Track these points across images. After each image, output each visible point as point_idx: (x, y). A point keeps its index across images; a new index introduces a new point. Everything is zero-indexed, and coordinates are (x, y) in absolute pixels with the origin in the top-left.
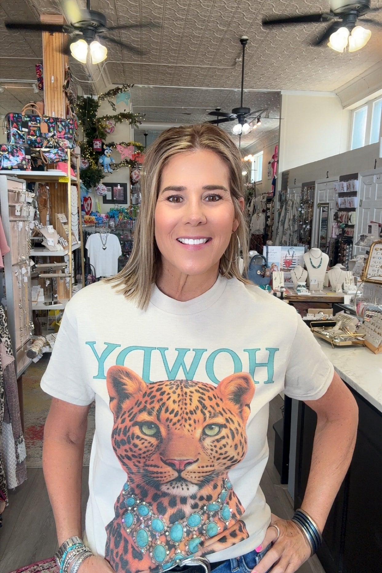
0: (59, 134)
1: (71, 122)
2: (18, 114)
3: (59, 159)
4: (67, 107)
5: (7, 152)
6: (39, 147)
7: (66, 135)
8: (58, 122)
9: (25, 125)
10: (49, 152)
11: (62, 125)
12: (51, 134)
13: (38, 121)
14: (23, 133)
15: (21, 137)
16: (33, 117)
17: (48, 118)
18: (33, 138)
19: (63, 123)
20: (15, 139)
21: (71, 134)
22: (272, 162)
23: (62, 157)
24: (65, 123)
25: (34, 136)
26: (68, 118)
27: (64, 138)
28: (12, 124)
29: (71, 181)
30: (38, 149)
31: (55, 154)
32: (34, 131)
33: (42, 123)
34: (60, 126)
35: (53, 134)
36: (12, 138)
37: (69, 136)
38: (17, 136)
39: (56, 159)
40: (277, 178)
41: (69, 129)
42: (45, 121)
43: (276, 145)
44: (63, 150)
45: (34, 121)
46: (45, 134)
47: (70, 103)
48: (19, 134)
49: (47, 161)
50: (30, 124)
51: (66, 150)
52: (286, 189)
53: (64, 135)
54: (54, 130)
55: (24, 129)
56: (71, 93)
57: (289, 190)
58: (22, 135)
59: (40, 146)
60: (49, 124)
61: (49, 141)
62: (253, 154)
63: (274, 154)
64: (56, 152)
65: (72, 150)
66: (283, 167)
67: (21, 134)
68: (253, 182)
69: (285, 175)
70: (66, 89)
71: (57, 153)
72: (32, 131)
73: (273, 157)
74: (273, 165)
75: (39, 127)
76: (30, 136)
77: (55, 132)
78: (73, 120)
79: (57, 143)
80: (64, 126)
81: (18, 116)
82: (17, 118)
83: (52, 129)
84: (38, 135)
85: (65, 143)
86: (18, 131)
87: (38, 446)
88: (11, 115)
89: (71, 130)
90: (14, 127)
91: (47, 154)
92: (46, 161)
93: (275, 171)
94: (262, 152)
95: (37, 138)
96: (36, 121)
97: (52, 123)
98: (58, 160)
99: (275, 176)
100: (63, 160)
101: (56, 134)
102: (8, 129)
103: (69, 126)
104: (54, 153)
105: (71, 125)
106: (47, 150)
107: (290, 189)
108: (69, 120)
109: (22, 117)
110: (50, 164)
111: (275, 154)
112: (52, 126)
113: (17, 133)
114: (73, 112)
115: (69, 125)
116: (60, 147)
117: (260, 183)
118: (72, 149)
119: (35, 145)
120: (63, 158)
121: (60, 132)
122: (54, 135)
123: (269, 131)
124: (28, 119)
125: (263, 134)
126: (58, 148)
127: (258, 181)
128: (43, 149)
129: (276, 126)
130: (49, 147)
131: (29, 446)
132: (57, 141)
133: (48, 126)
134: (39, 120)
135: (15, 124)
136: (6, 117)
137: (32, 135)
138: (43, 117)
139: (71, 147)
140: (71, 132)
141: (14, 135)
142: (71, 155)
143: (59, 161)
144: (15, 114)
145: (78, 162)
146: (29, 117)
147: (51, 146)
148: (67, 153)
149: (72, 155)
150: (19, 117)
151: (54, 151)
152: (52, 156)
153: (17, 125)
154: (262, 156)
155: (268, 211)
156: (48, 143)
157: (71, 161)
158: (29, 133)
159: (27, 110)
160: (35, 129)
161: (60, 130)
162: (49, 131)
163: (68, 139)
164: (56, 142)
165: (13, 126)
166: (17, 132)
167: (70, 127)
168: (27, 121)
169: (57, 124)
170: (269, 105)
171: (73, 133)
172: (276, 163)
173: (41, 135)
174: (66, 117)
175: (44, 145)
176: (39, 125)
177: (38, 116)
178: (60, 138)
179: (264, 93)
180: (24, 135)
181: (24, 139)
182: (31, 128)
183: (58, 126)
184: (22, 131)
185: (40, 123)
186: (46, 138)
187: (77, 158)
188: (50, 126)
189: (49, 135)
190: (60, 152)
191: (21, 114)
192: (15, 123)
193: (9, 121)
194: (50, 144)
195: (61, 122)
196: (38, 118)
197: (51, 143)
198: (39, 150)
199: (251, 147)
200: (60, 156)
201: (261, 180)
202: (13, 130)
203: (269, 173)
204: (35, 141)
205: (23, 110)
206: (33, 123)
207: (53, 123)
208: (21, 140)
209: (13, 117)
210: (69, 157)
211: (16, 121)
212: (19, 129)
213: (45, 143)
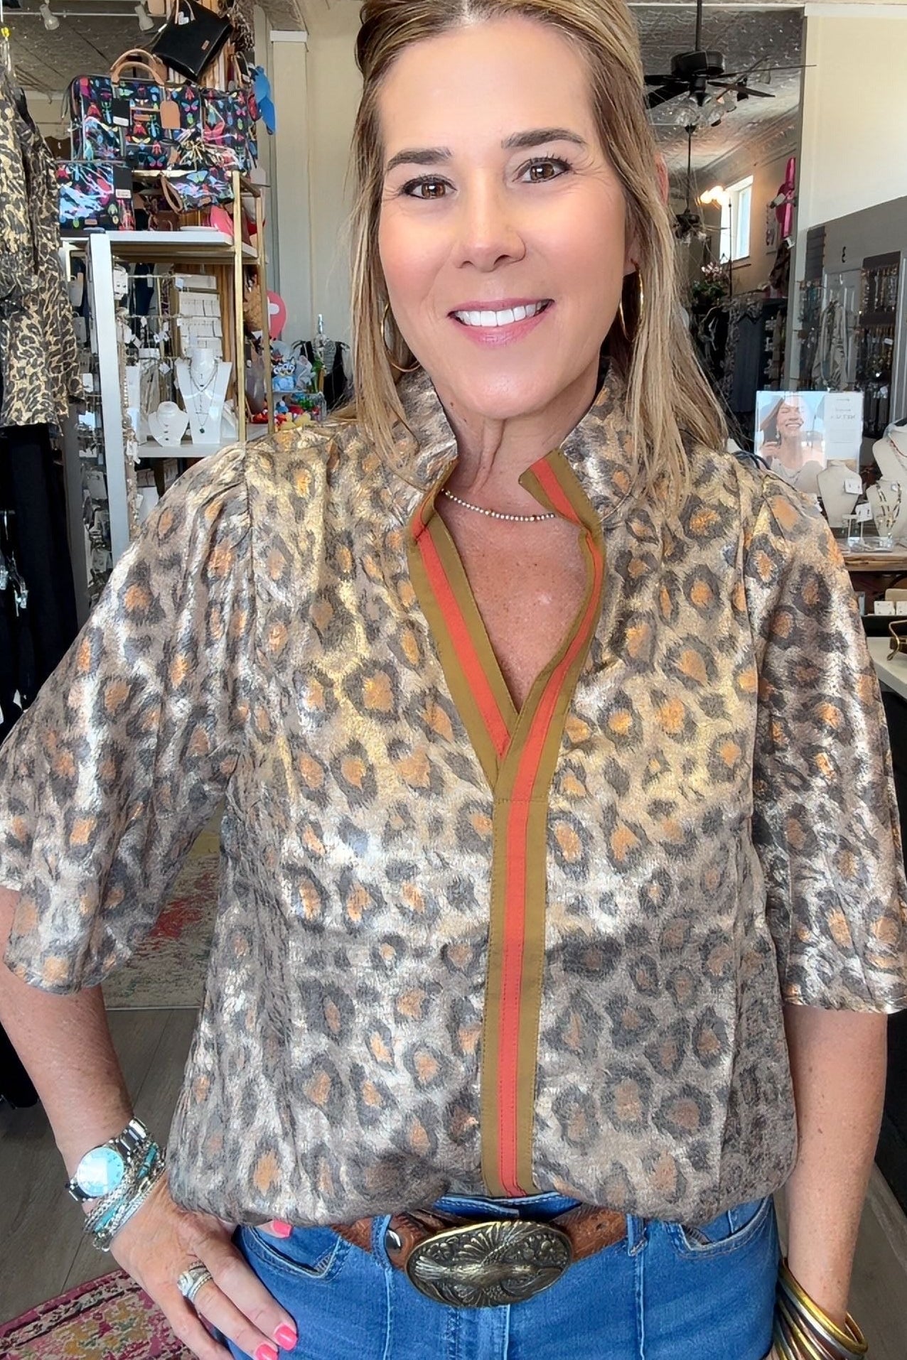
0: (210, 132)
1: (240, 99)
2: (101, 79)
3: (211, 197)
4: (229, 60)
5: (71, 183)
6: (156, 168)
7: (228, 135)
8: (208, 98)
9: (121, 108)
10: (183, 179)
11: (217, 107)
12: (188, 133)
13: (154, 98)
14: (115, 129)
15: (109, 140)
16: (141, 85)
17: (179, 89)
18: (142, 143)
19: (220, 103)
20: (95, 146)
21: (242, 133)
22: (779, 201)
23: (218, 192)
24: (226, 102)
25: (145, 137)
26: (231, 89)
27: (223, 142)
28: (87, 106)
29: (243, 258)
30: (155, 173)
31: (199, 184)
32: (144, 123)
33: (163, 103)
34: (212, 109)
35: (193, 130)
36: (87, 144)
37: (235, 136)
38: (100, 138)
39: (202, 197)
40: (794, 247)
41: (236, 117)
42: (172, 98)
43: (787, 158)
44: (219, 173)
45: (144, 99)
46: (172, 131)
47: (238, 49)
48: (104, 133)
49: (180, 202)
50: (132, 106)
51: (229, 173)
52: (820, 276)
53: (222, 134)
54: (196, 120)
55: (117, 120)
56: (239, 21)
57: (826, 277)
58: (112, 135)
59: (160, 165)
60: (183, 104)
61: (183, 151)
62: (727, 183)
63: (784, 182)
64: (202, 180)
65: (244, 174)
66: (809, 216)
67: (111, 131)
68: (724, 261)
69: (817, 236)
70: (225, 9)
71: (207, 181)
72: (139, 126)
73: (783, 190)
74: (781, 210)
75: (158, 114)
76: (134, 138)
77: (200, 125)
78: (245, 94)
79: (205, 154)
80: (223, 112)
81: (103, 85)
82: (98, 91)
83: (190, 120)
84: (154, 135)
85: (225, 155)
86: (103, 125)
87: (167, 952)
88: (84, 83)
89: (239, 120)
90: (92, 115)
91: (179, 188)
92: (177, 204)
93: (786, 229)
94: (750, 180)
95: (151, 143)
96: (149, 96)
97: (190, 102)
98: (207, 200)
99: (788, 240)
100: (220, 201)
101: (202, 131)
102: (76, 117)
103: (235, 111)
104: (196, 181)
105: (241, 107)
106: (179, 173)
107: (829, 274)
108: (234, 95)
109: (113, 86)
110: (186, 213)
111: (787, 182)
112: (191, 111)
113: (99, 131)
114: (244, 71)
115: (236, 106)
116: (214, 165)
117: (745, 263)
118: (242, 171)
119: (147, 162)
120: (222, 196)
121: (212, 128)
122: (197, 134)
123: (771, 120)
124: (128, 93)
125: (752, 128)
126: (207, 168)
127: (738, 258)
128: (170, 173)
129: (789, 106)
130: (185, 168)
131: (143, 952)
132: (203, 150)
133: (182, 110)
134: (156, 94)
135: (94, 106)
136: (70, 87)
137: (140, 136)
138: (167, 85)
139: (241, 166)
140: (240, 126)
141: (92, 136)
142: (242, 190)
143: (210, 204)
144: (94, 78)
145: (259, 208)
146: (129, 86)
147: (189, 163)
148: (231, 180)
149: (245, 187)
150: (105, 87)
151: (199, 176)
152: (192, 190)
153: (100, 108)
154: (750, 190)
155: (768, 339)
156: (181, 156)
157: (242, 205)
158: (130, 131)
159: (122, 70)
160: (147, 118)
161: (212, 120)
162: (184, 124)
163: (234, 144)
164: (201, 152)
165: (90, 111)
166: (99, 127)
167: (238, 113)
168: (124, 97)
169: (203, 104)
170: (772, 46)
171: (245, 130)
172: (789, 206)
173: (161, 136)
174: (227, 87)
175: (172, 160)
176: (155, 108)
177: (155, 84)
178: (213, 142)
179: (757, 14)
180: (117, 134)
181: (117, 146)
182: (137, 117)
183: (207, 110)
184: (113, 125)
185: (159, 102)
186: (176, 143)
187: (256, 195)
188: (187, 110)
189: (183, 135)
190: (212, 179)
191: (109, 79)
192: (95, 103)
193: (77, 98)
194: (188, 159)
195: (214, 99)
196: (154, 90)
197: (189, 154)
198: (159, 175)
199: (722, 164)
200: (214, 190)
201: (746, 254)
202: (89, 123)
203: (768, 236)
204: (148, 150)
205: (115, 69)
206: (142, 102)
207: (193, 100)
208: (111, 148)
209: (89, 87)
210: (236, 193)
211: (95, 96)
212: (103, 120)
213: (174, 153)
